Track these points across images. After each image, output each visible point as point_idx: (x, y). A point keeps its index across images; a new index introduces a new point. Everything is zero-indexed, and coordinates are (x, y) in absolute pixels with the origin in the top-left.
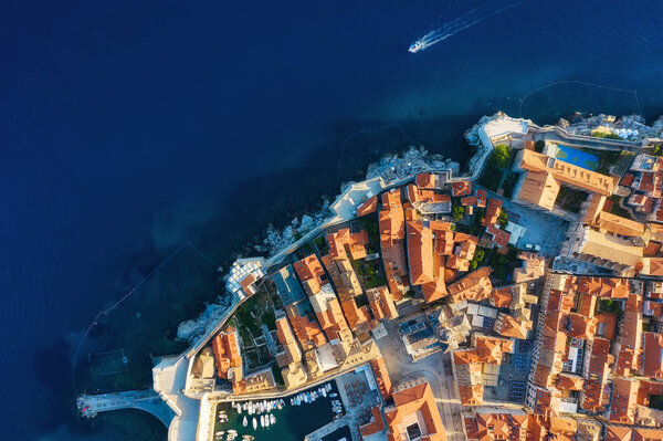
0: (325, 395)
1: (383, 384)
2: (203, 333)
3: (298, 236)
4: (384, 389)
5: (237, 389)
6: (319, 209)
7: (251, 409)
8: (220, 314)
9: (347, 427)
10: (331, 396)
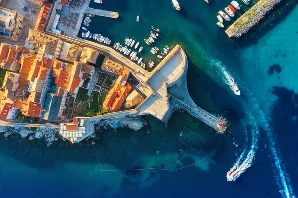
0: (89, 32)
1: (44, 12)
2: (128, 116)
3: (34, 129)
4: (45, 9)
5: (126, 72)
6: (14, 134)
7: (134, 55)
8: (110, 120)
9: (90, 6)
10: (86, 29)
